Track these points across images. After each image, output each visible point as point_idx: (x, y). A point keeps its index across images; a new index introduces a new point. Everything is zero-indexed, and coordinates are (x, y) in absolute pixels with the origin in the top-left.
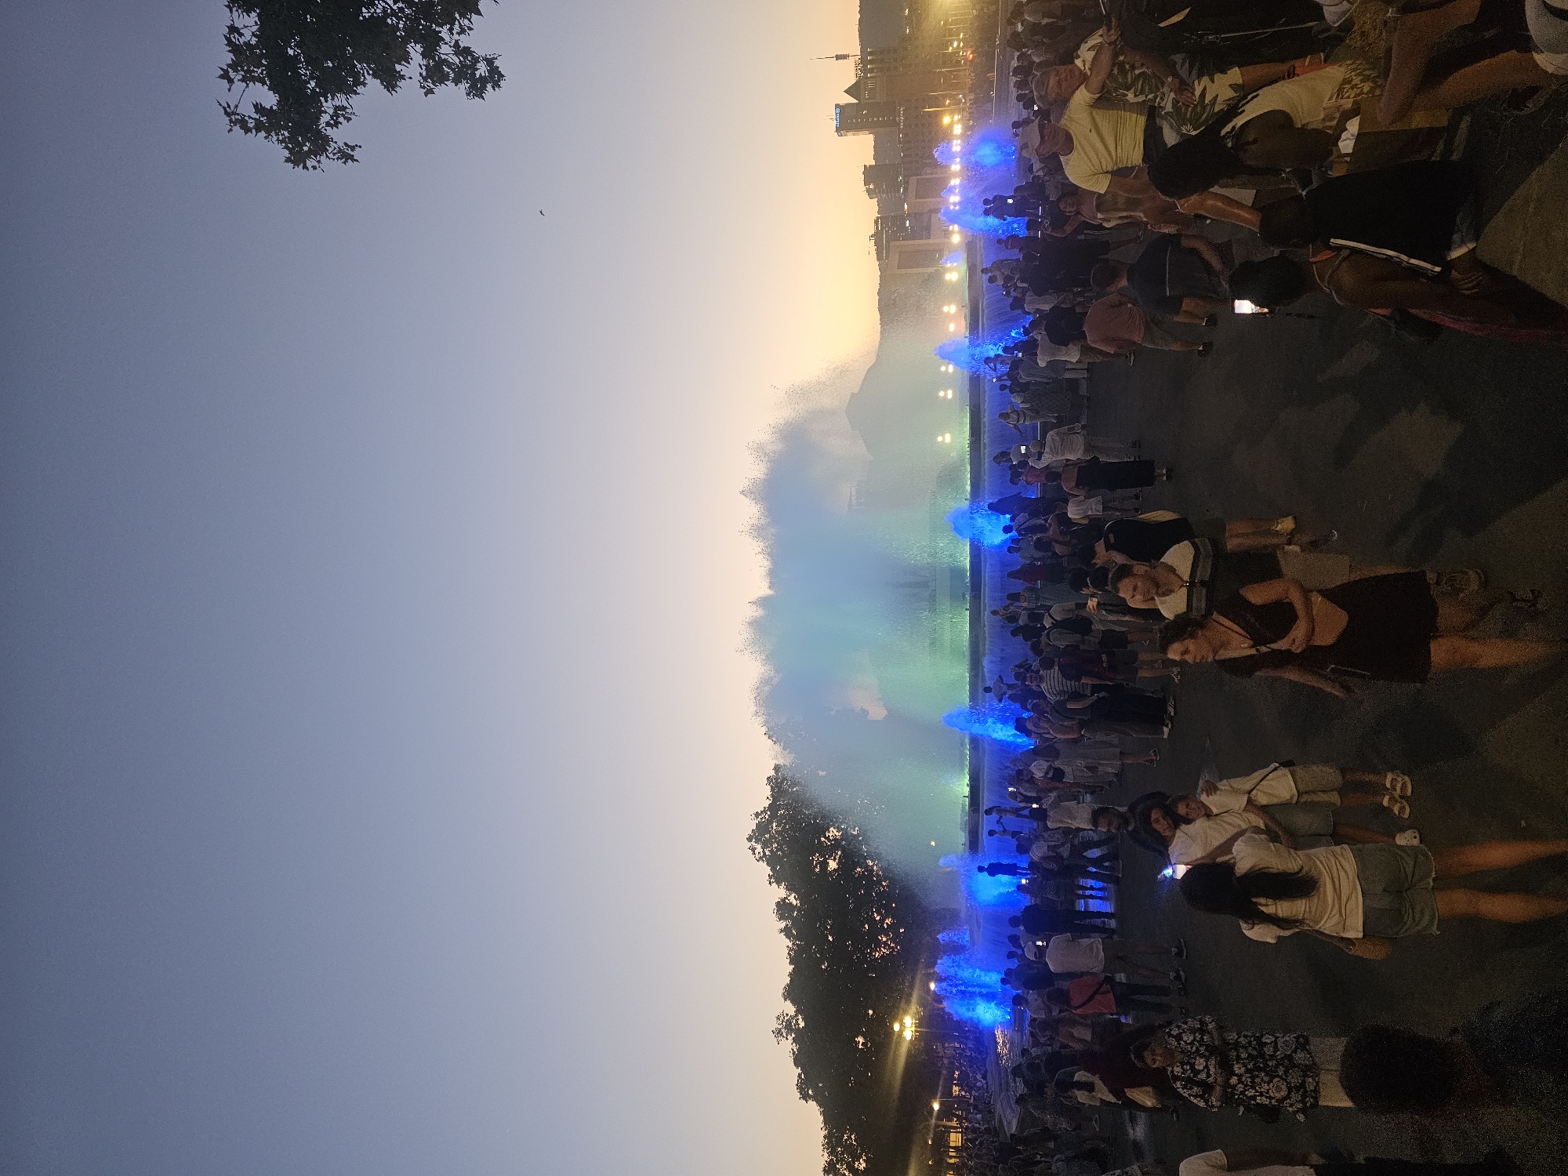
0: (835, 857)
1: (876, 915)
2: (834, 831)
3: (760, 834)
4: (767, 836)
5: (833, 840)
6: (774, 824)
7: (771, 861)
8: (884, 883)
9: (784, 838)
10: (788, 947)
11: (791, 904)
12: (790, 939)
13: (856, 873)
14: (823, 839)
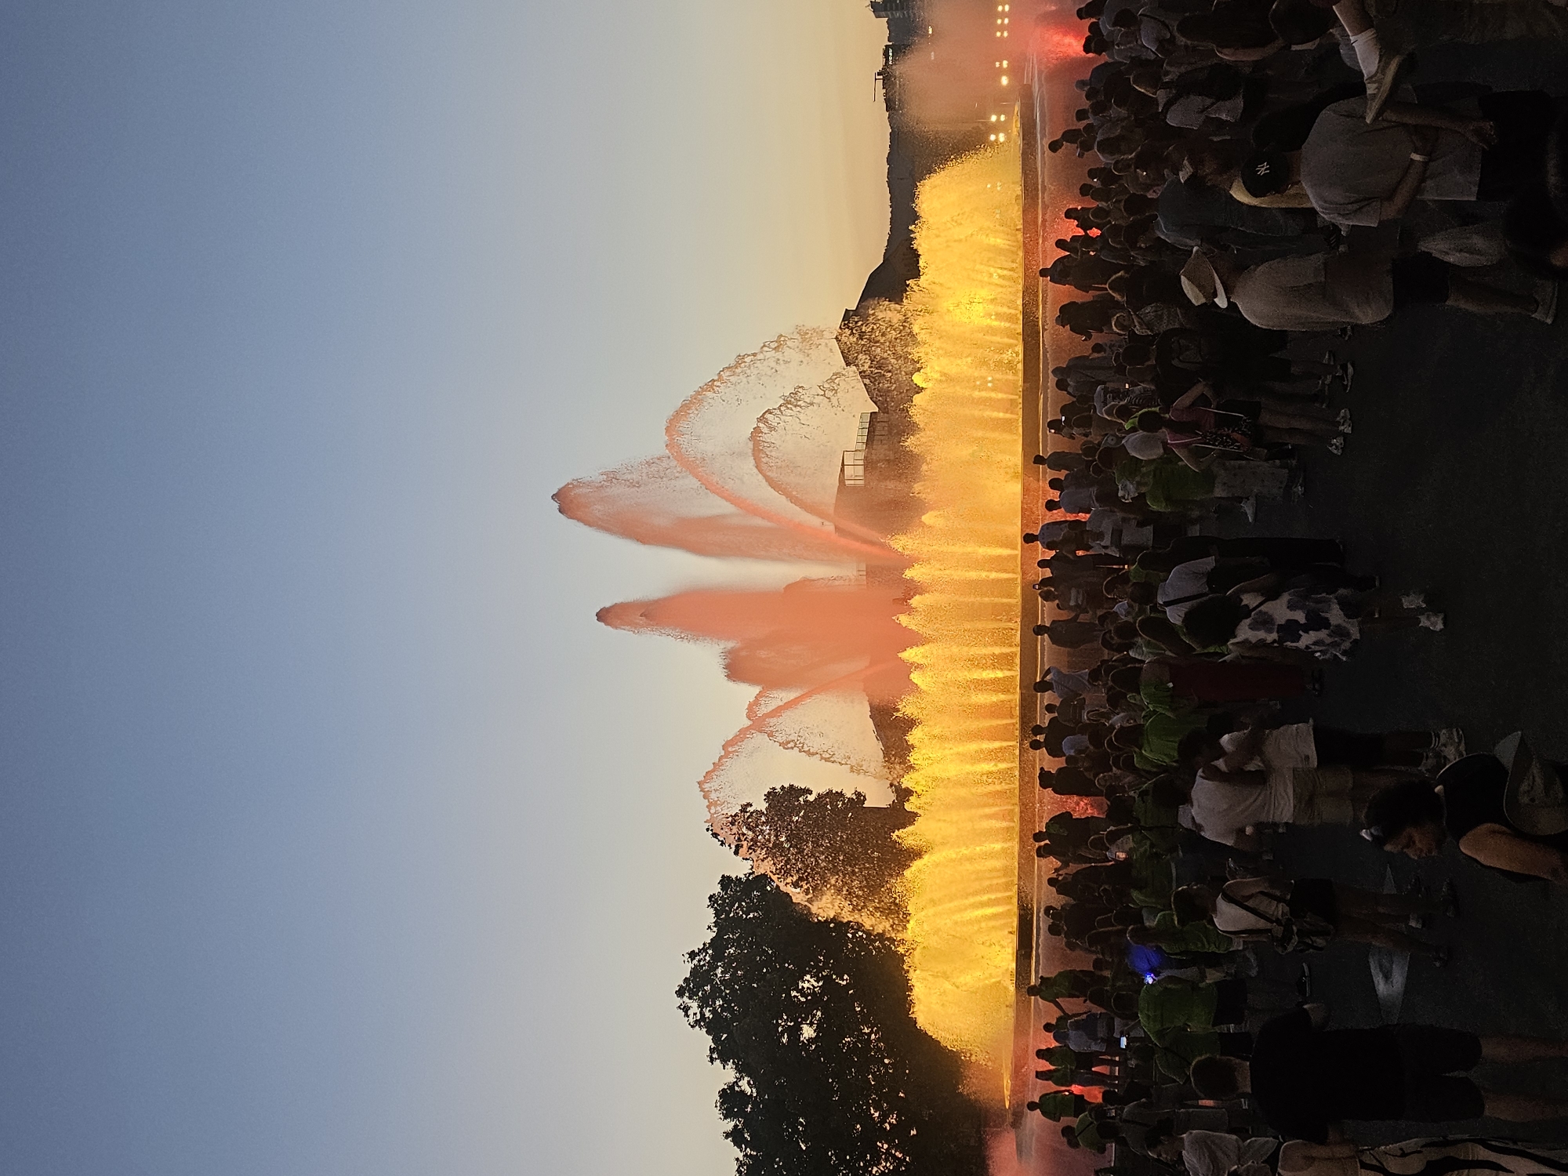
0: (811, 1021)
1: (872, 1112)
2: (812, 980)
3: (695, 985)
4: (708, 988)
5: (809, 994)
6: (719, 970)
7: (712, 1026)
8: (886, 1061)
9: (733, 990)
10: (737, 1159)
11: (742, 1092)
12: (740, 1147)
13: (844, 1045)
14: (794, 993)
